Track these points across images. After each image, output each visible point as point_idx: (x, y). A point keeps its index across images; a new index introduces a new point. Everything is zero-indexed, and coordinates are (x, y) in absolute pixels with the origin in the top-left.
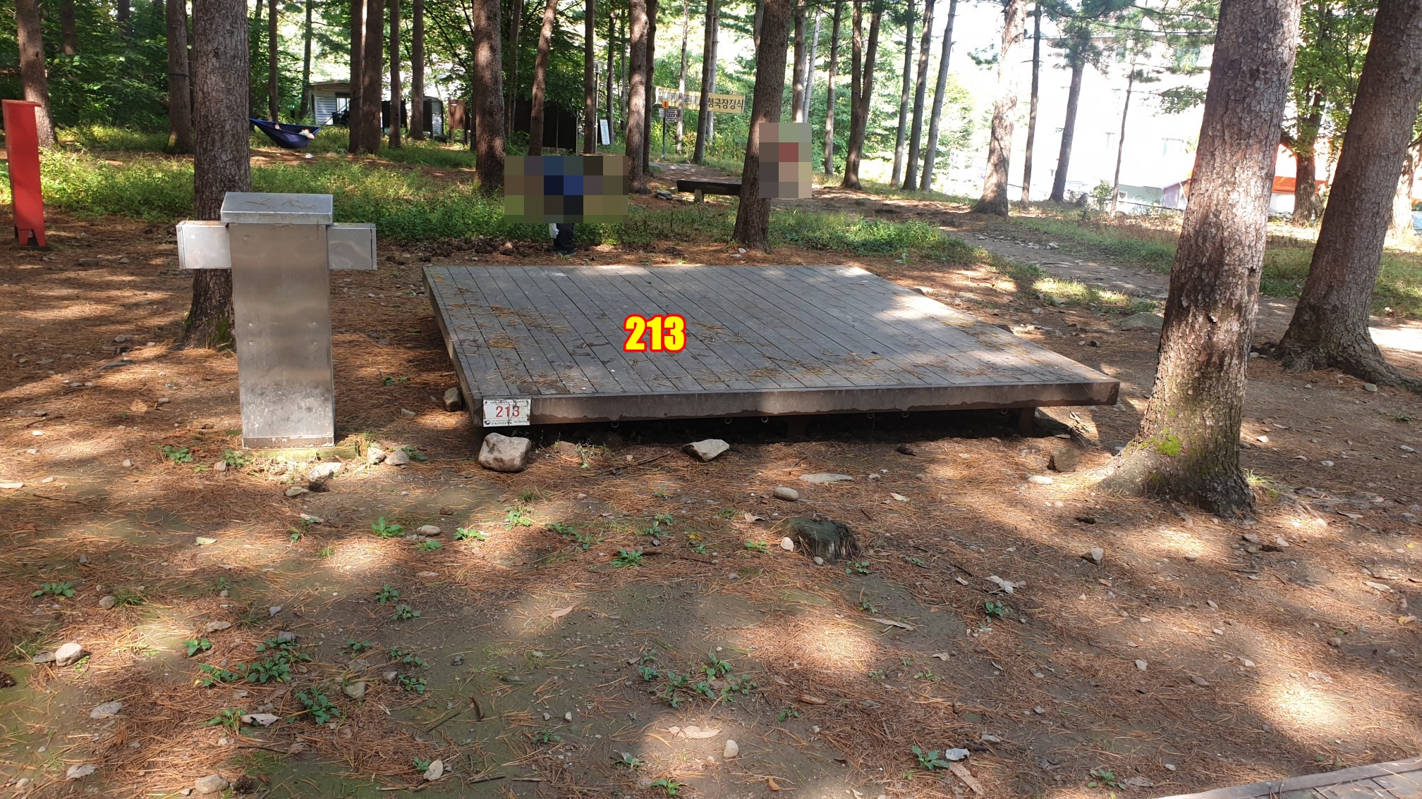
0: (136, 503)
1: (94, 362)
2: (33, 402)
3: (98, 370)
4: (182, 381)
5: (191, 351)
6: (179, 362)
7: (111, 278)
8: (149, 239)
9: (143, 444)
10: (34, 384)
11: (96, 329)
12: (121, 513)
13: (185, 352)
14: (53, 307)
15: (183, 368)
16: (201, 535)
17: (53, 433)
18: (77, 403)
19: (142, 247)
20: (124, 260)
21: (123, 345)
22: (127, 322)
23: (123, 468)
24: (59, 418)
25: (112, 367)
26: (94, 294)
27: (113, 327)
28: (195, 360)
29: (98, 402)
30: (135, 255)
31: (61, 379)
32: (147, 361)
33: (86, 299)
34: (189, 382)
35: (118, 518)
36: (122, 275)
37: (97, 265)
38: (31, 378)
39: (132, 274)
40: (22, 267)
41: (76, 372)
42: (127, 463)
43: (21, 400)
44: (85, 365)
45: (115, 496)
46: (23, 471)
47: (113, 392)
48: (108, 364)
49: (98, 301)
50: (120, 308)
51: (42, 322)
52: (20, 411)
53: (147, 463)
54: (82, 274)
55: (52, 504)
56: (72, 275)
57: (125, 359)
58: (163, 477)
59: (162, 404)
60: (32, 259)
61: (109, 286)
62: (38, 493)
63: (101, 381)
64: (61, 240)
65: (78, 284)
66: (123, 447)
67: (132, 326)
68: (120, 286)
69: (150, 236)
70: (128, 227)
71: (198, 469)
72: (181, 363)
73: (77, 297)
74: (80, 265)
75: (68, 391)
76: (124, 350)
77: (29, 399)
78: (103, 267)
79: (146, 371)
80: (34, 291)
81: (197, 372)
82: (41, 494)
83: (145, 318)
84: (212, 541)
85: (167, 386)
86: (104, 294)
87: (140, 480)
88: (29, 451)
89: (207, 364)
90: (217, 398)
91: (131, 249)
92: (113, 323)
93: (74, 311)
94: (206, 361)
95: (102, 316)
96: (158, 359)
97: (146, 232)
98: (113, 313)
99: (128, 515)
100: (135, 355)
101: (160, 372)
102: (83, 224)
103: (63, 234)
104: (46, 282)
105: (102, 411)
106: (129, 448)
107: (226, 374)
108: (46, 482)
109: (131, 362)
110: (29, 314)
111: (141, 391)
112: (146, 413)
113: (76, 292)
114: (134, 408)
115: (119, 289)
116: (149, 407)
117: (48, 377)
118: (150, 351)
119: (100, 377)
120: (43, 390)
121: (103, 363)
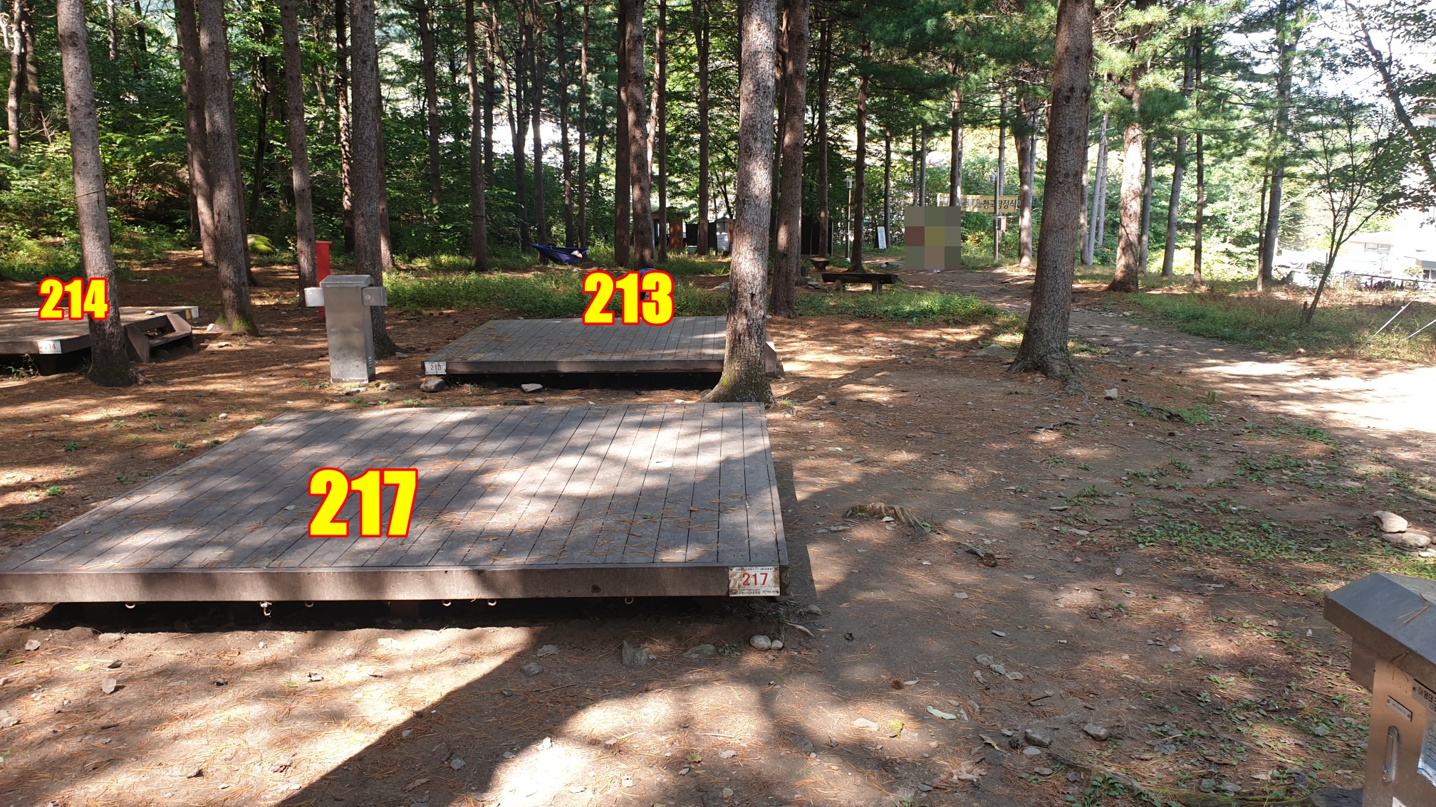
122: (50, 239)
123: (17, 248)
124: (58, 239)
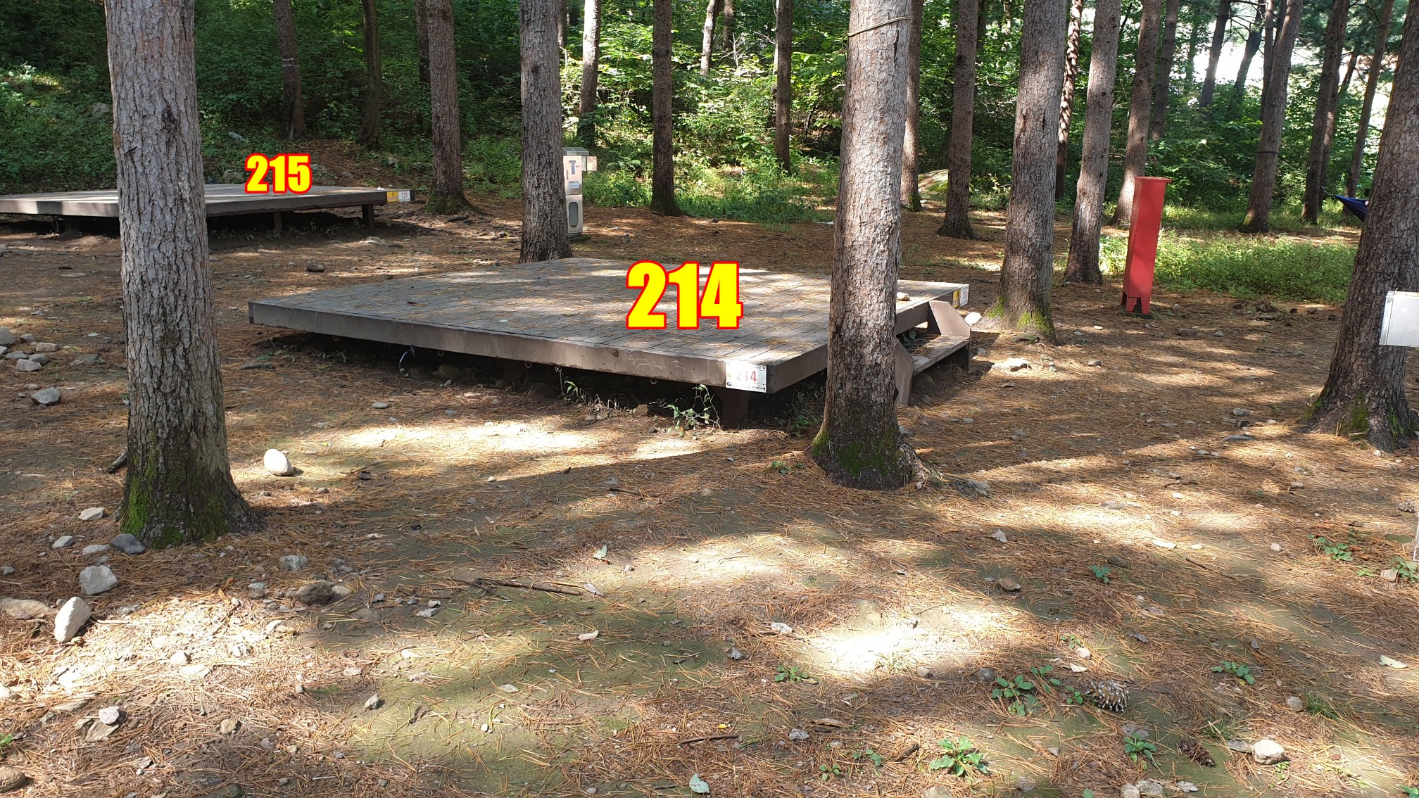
0: (1294, 594)
1: (1216, 432)
2: (1165, 463)
3: (1222, 441)
4: (1314, 468)
5: (1317, 436)
6: (1306, 445)
7: (1209, 350)
8: (1238, 314)
9: (1289, 530)
10: (1163, 445)
11: (1209, 399)
12: (1282, 601)
13: (1310, 435)
14: (1164, 373)
15: (1312, 454)
16: (1386, 654)
17: (1191, 499)
18: (1207, 471)
19: (1233, 321)
20: (1220, 333)
21: (1243, 419)
22: (1236, 395)
23: (1271, 551)
24: (1193, 483)
25: (1235, 440)
26: (1198, 363)
27: (1225, 399)
28: (1322, 447)
29: (1227, 475)
30: (1229, 329)
31: (1187, 445)
32: (1270, 439)
33: (1192, 368)
34: (1320, 470)
35: (1281, 607)
36: (1219, 347)
37: (1194, 335)
38: (1159, 439)
39: (1230, 348)
40: (1128, 332)
41: (1200, 440)
42: (1276, 547)
43: (1154, 459)
44: (1209, 434)
45: (1270, 581)
46: (1171, 532)
47: (1241, 466)
48: (1231, 436)
49: (1205, 371)
50: (1227, 381)
51: (1158, 385)
52: (1155, 470)
53: (1298, 551)
54: (1183, 343)
55: (1208, 575)
56: (1174, 343)
57: (1247, 433)
58: (1319, 571)
59: (1295, 488)
60: (1136, 325)
61: (1210, 357)
62: (1191, 559)
63: (1226, 453)
64: (1158, 309)
65: (1181, 352)
66: (1266, 528)
67: (1243, 401)
68: (1221, 359)
69: (1239, 311)
70: (1216, 302)
71: (1362, 573)
72: (1308, 447)
73: (1184, 366)
74: (1179, 334)
75: (1195, 457)
76: (1244, 424)
77: (1161, 460)
78: (1200, 338)
79: (1271, 449)
80: (1143, 355)
81: (1328, 460)
82: (1193, 560)
83: (1253, 393)
84: (1401, 665)
85: (1297, 469)
86: (1209, 365)
87: (1295, 569)
88: (1173, 512)
89: (1339, 452)
90: (1359, 493)
91: (1224, 323)
92: (1223, 394)
93: (1185, 378)
94: (1337, 449)
95: (1211, 387)
96: (1282, 438)
97: (1235, 307)
98: (1220, 385)
99: (1290, 606)
100: (1255, 431)
101: (1286, 454)
102: (1175, 295)
103: (1158, 303)
104: (1152, 348)
105: (1233, 484)
106: (1274, 530)
107: (1363, 467)
108: (1195, 548)
109: (1253, 438)
110: (1144, 376)
111: (1269, 470)
112: (1279, 494)
113: (1181, 360)
114: (1265, 487)
115: (1220, 361)
116: (1282, 489)
117: (1175, 440)
118: (1271, 429)
119: (1224, 448)
120: (1173, 453)
121: (1225, 434)
122: (727, 168)
123: (696, 177)
124: (737, 169)
